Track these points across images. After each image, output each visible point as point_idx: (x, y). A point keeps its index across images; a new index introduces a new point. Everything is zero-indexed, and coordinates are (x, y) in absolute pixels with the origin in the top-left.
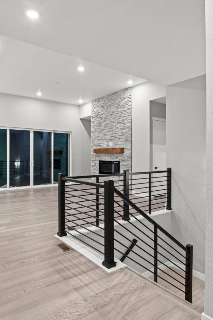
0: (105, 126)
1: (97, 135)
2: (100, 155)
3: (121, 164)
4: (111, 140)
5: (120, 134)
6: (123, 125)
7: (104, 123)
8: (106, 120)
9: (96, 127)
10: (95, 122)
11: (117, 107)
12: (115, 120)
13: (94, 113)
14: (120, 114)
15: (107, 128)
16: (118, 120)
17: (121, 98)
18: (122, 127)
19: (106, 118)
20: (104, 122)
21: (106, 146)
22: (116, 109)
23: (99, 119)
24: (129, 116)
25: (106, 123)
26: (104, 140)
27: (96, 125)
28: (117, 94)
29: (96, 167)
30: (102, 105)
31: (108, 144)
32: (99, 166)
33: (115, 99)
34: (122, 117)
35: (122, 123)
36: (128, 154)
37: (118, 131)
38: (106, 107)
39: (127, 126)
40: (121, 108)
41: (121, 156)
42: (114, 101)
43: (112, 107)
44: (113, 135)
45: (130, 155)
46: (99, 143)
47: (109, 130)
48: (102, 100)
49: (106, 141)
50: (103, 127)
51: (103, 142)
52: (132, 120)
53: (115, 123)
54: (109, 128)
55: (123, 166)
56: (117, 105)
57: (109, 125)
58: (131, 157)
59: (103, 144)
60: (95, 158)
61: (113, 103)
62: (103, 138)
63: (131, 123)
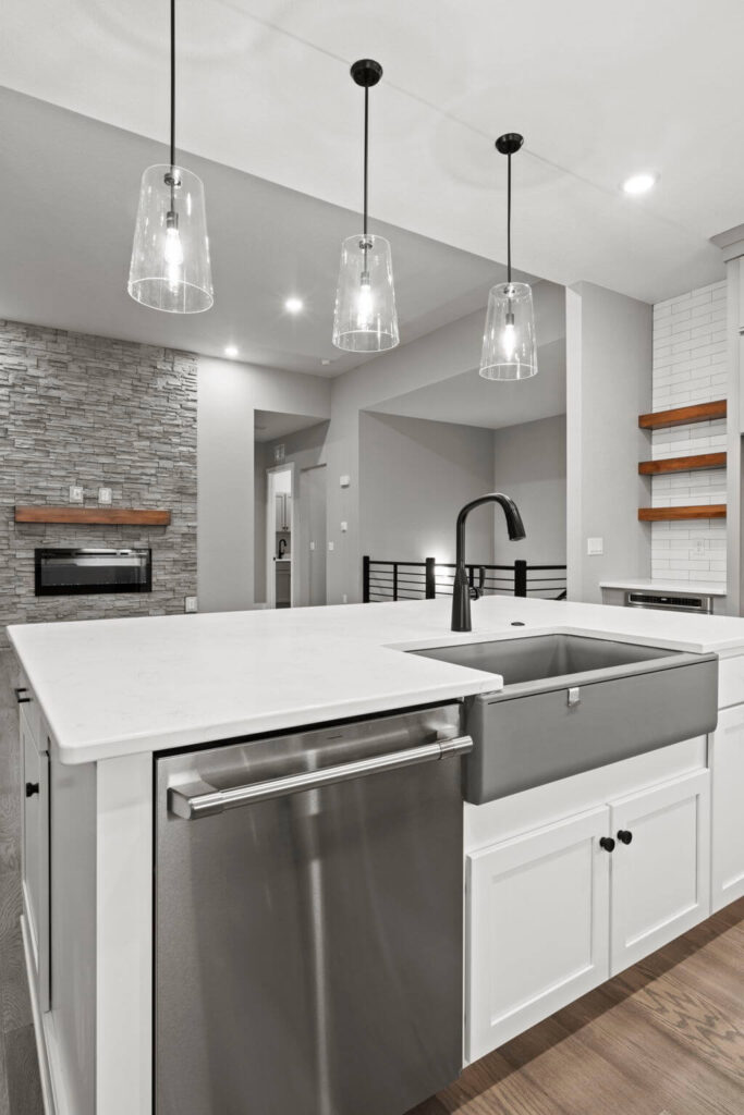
0: (70, 431)
1: (23, 456)
2: (40, 529)
3: (155, 557)
4: (107, 484)
5: (153, 471)
6: (167, 448)
7: (65, 421)
8: (82, 413)
9: (13, 424)
11: (135, 389)
12: (129, 425)
14: (149, 412)
15: (86, 442)
16: (141, 428)
17: (155, 367)
18: (158, 453)
19: (78, 407)
20: (65, 417)
21: (80, 498)
22: (130, 392)
23: (37, 401)
24: (189, 429)
25: (75, 422)
26: (67, 479)
27: (13, 417)
28: (136, 351)
29: (11, 574)
30: (54, 357)
31: (89, 493)
32: (33, 569)
33: (126, 360)
34: (161, 424)
35: (162, 440)
36: (185, 530)
37: (144, 459)
38: (78, 371)
39: (180, 452)
40: (155, 396)
41: (155, 535)
42: (124, 365)
43: (110, 381)
44: (119, 470)
45: (191, 531)
46: (36, 487)
47: (97, 450)
48: (52, 337)
49: (77, 484)
50: (62, 434)
51: (58, 485)
52: (195, 439)
53: (129, 433)
54: (96, 443)
55: (162, 563)
56: (136, 383)
57: (98, 434)
58: (194, 537)
59: (58, 493)
60: (4, 541)
61: (116, 368)
62: (63, 473)
63: (194, 447)
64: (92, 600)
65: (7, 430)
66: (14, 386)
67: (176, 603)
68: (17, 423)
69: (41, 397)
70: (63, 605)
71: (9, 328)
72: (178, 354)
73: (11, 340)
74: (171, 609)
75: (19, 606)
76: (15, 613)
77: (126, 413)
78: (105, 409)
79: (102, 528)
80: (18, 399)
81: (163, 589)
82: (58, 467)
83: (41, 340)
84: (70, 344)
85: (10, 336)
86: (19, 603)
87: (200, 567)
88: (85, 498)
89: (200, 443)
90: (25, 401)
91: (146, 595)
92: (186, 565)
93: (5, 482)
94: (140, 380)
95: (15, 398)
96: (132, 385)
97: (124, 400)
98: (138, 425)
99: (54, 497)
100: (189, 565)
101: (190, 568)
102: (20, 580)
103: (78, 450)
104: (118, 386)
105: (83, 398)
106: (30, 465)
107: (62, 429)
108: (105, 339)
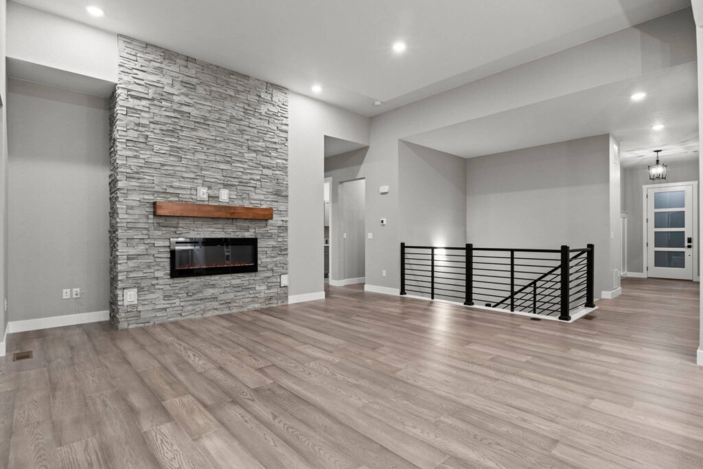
0: (198, 141)
1: (160, 160)
2: (174, 222)
3: (259, 245)
4: (226, 186)
5: (258, 177)
6: (268, 159)
7: (194, 133)
8: (207, 127)
9: (153, 132)
10: (143, 114)
11: (245, 111)
12: (241, 140)
13: (142, 83)
14: (256, 131)
15: (210, 151)
16: (250, 143)
17: (260, 96)
18: (262, 163)
19: (204, 122)
20: (193, 129)
21: (205, 197)
22: (243, 114)
23: (172, 114)
24: (283, 146)
25: (201, 134)
26: (195, 181)
27: (152, 126)
28: (246, 82)
29: (151, 259)
30: (186, 79)
31: (211, 192)
32: (169, 255)
33: (239, 88)
34: (264, 141)
35: (265, 153)
36: (280, 223)
37: (252, 167)
38: (204, 93)
39: (277, 163)
40: (260, 119)
41: (260, 227)
42: (238, 92)
43: (228, 104)
44: (234, 176)
45: (285, 224)
46: (171, 187)
47: (218, 158)
48: (184, 63)
49: (203, 185)
50: (192, 143)
51: (189, 186)
52: (287, 154)
53: (241, 146)
54: (218, 152)
55: (265, 249)
56: (246, 107)
57: (218, 145)
58: (286, 229)
59: (189, 192)
60: (145, 232)
61: (232, 94)
62: (192, 175)
63: (286, 160)
64: (215, 280)
65: (147, 136)
66: (153, 99)
67: (274, 280)
68: (156, 131)
69: (175, 111)
70: (192, 284)
71: (149, 49)
72: (276, 88)
73: (151, 60)
74: (270, 285)
75: (157, 287)
76: (153, 293)
77: (239, 130)
78: (224, 126)
79: (221, 222)
80: (156, 111)
81: (266, 269)
82: (188, 169)
83: (175, 64)
84: (198, 70)
85: (150, 57)
86: (157, 284)
87: (289, 251)
88: (209, 197)
89: (290, 158)
90: (161, 114)
91: (253, 274)
92: (281, 250)
93: (146, 181)
94: (249, 105)
95: (154, 110)
96: (243, 108)
97: (238, 120)
98: (248, 140)
99: (185, 195)
100: (282, 250)
101: (283, 253)
102: (158, 265)
103: (204, 157)
104: (234, 108)
105: (208, 115)
106: (166, 168)
107: (191, 139)
108: (225, 69)
